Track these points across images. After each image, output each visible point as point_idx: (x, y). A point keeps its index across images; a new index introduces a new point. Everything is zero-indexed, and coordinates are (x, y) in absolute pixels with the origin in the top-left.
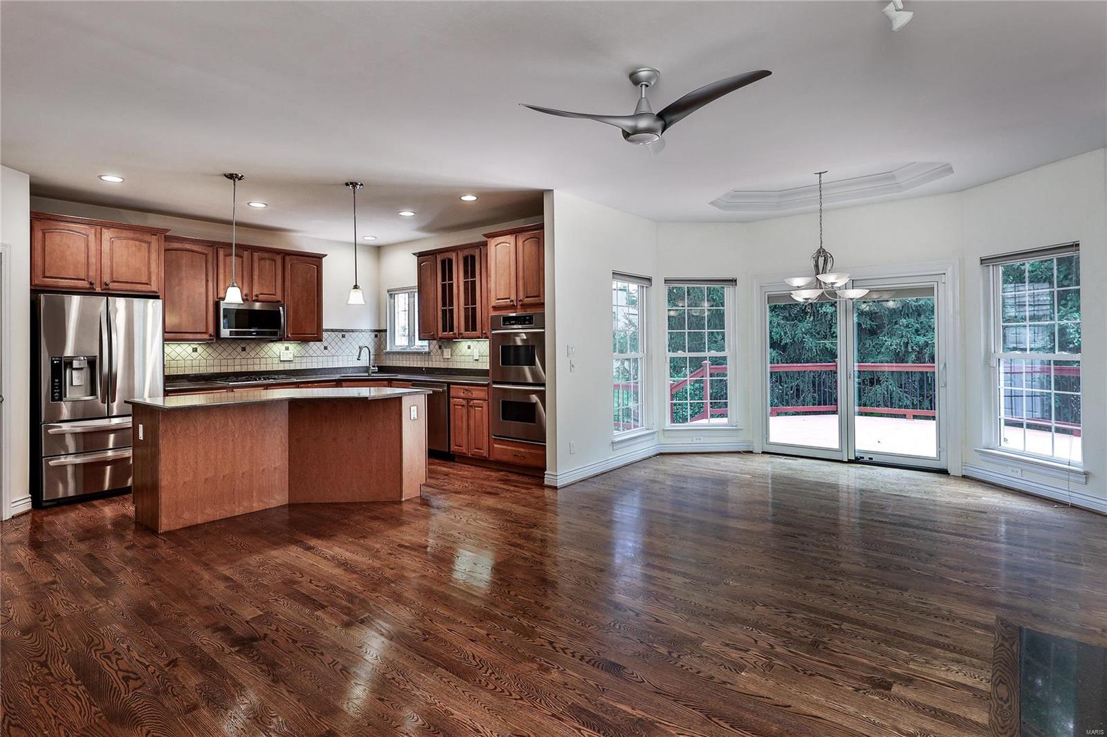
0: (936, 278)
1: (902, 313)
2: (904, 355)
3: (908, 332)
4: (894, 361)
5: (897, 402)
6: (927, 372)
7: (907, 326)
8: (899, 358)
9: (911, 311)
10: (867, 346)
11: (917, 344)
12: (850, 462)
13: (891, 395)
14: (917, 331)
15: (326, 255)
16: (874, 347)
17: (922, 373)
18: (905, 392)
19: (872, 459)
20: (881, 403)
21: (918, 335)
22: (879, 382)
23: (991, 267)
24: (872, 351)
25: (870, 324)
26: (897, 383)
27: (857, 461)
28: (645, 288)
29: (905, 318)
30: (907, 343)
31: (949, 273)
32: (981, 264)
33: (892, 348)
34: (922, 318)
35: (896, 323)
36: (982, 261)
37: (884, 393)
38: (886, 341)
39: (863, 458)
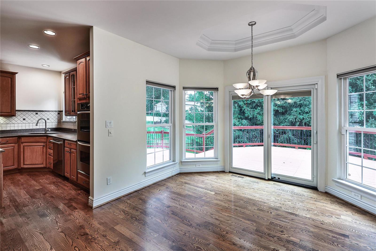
0: (313, 86)
1: (294, 106)
2: (295, 123)
3: (296, 113)
4: (291, 125)
5: (292, 141)
6: (303, 130)
7: (296, 111)
8: (293, 124)
9: (298, 105)
10: (281, 119)
11: (300, 119)
12: (269, 180)
13: (290, 138)
14: (300, 113)
15: (17, 73)
16: (283, 119)
17: (302, 130)
18: (295, 137)
19: (279, 178)
20: (286, 141)
21: (300, 115)
22: (285, 133)
23: (343, 80)
24: (282, 121)
25: (282, 110)
26: (292, 134)
27: (272, 179)
28: (172, 91)
29: (295, 108)
30: (296, 118)
31: (319, 83)
32: (338, 77)
33: (290, 120)
34: (302, 108)
35: (292, 110)
36: (338, 76)
37: (287, 138)
38: (288, 117)
39: (275, 178)
